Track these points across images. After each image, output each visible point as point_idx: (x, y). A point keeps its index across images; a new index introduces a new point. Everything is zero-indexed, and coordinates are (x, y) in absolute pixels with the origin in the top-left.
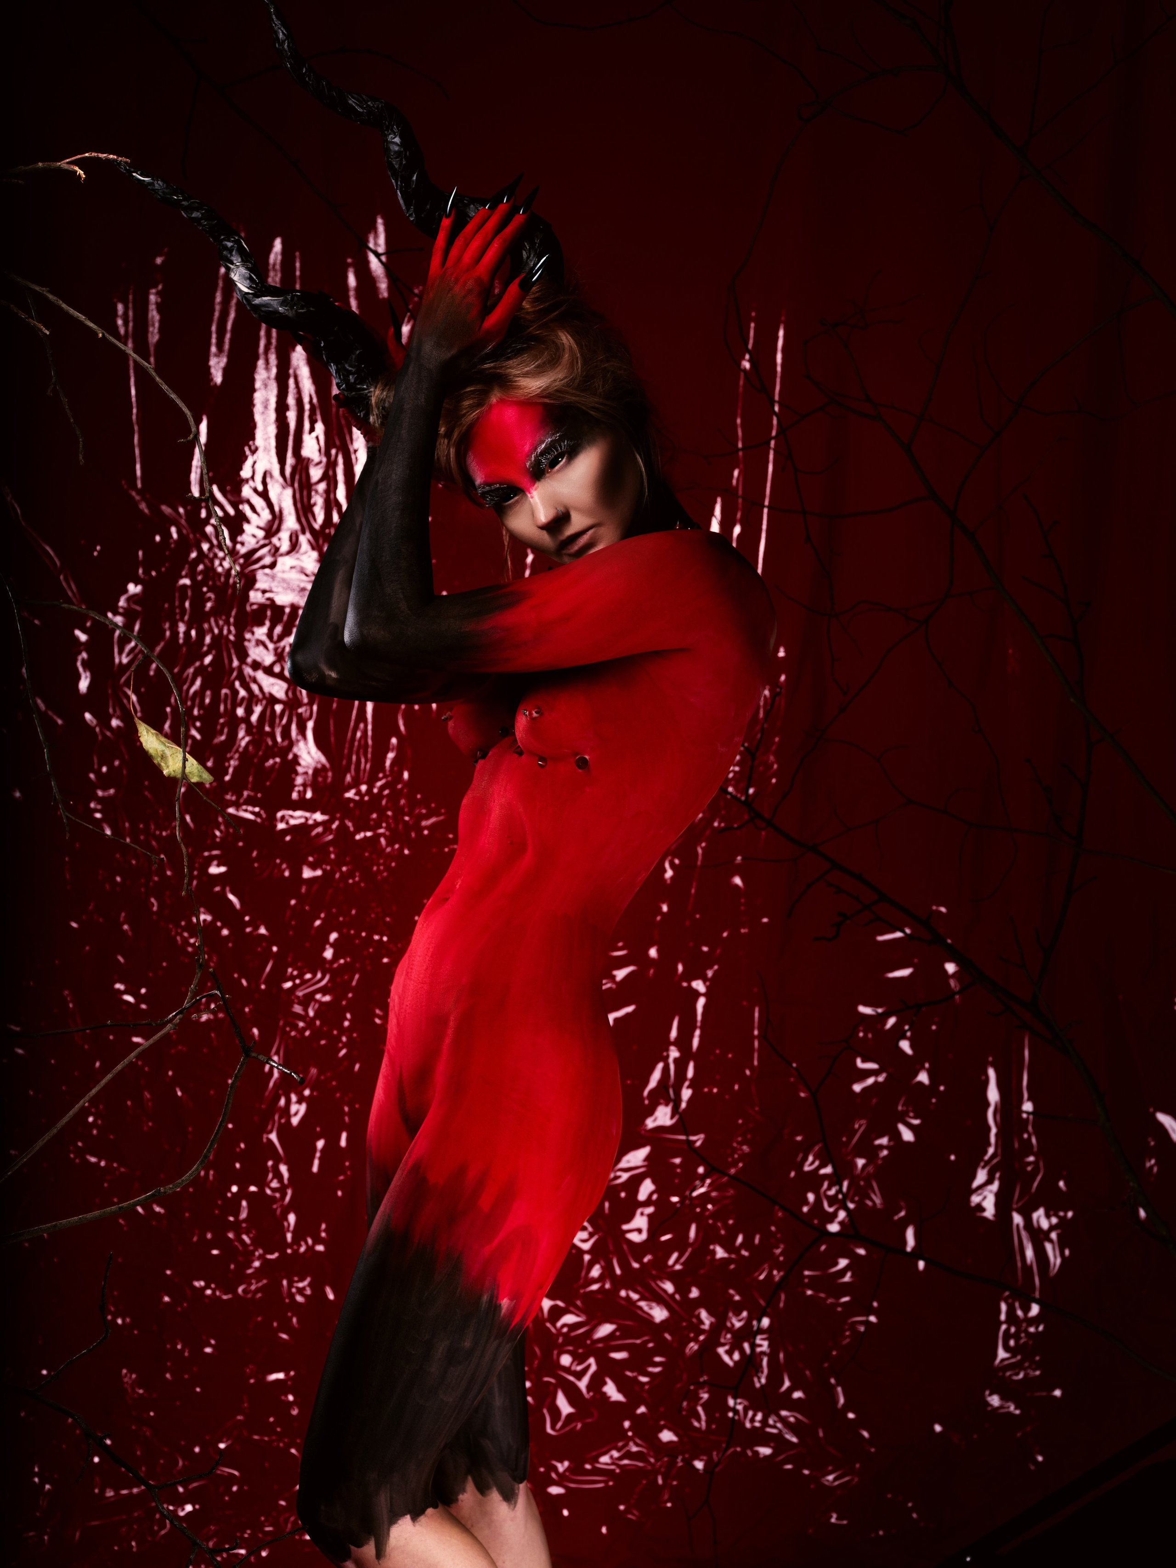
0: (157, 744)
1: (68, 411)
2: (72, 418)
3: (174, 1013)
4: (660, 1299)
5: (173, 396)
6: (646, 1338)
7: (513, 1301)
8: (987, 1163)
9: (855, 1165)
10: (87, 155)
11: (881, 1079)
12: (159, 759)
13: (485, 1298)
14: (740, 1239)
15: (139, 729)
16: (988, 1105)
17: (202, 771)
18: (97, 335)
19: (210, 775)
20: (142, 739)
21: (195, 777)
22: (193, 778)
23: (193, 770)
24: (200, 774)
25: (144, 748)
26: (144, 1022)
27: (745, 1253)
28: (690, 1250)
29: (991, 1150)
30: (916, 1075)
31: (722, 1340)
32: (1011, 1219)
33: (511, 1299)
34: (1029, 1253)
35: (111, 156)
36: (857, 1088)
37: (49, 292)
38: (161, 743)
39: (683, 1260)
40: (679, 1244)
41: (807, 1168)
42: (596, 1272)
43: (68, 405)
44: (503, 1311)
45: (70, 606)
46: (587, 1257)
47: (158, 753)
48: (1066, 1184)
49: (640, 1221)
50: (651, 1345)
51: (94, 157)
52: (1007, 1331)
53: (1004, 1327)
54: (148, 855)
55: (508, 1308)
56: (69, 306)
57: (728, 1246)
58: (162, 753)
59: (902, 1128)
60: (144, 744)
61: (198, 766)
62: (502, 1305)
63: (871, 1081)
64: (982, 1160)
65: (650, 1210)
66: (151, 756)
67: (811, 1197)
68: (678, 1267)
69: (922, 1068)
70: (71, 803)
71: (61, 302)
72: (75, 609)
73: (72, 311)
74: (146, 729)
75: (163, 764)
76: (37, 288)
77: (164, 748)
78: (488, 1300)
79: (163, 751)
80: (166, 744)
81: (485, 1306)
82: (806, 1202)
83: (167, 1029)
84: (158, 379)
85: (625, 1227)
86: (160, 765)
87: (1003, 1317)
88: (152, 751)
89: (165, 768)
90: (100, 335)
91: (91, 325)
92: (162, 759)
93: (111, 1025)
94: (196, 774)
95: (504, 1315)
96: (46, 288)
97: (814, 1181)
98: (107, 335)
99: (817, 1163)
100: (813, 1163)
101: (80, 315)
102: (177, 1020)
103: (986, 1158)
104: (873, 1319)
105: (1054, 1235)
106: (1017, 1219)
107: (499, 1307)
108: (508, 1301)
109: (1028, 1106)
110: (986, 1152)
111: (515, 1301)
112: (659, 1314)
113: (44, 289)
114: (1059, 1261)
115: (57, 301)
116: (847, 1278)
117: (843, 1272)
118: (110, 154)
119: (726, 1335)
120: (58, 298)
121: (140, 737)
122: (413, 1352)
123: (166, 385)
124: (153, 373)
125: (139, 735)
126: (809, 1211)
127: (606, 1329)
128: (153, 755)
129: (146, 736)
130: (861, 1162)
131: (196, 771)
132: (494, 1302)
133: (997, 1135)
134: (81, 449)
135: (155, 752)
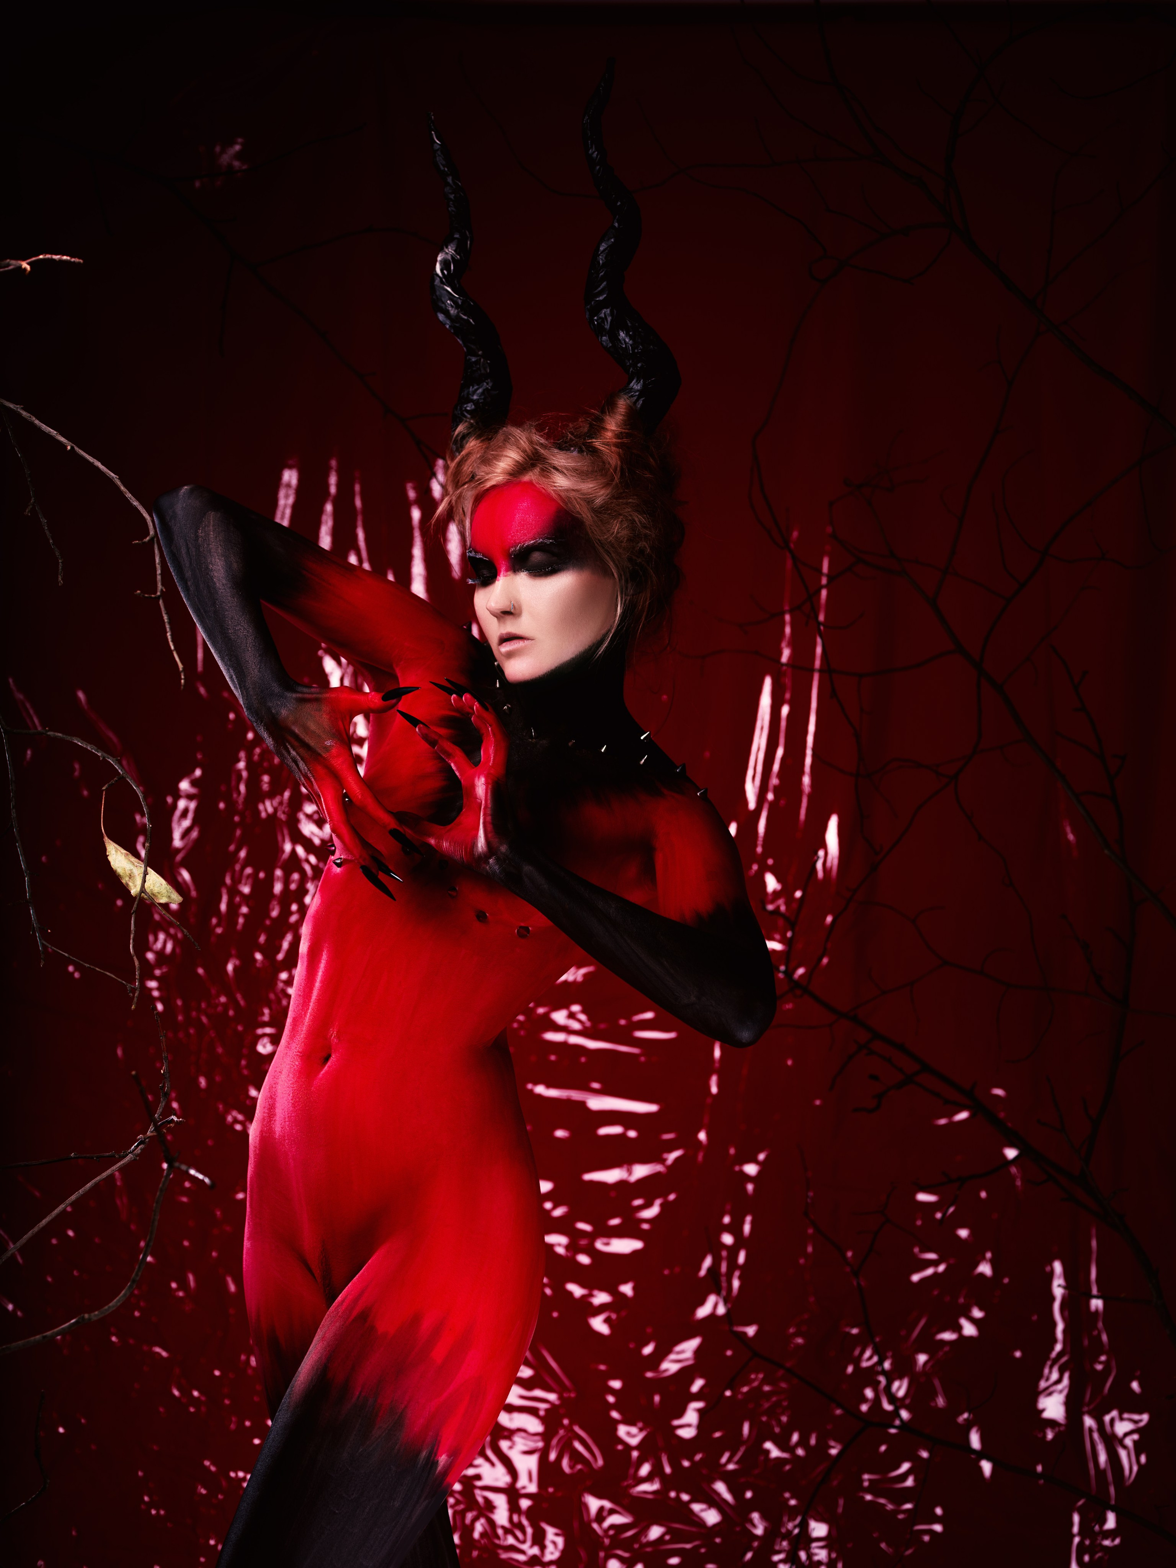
0: (125, 863)
1: (47, 533)
2: (51, 539)
3: (136, 1144)
4: (714, 1501)
5: (136, 503)
6: (697, 1543)
7: (450, 1458)
8: (1055, 1361)
9: (915, 1361)
10: (41, 257)
11: (941, 1268)
12: (127, 879)
13: (424, 1454)
14: (795, 1437)
15: (108, 848)
16: (1053, 1299)
17: (171, 891)
18: (66, 447)
19: (178, 896)
20: (110, 858)
21: (164, 898)
22: (161, 899)
23: (162, 890)
24: (169, 895)
25: (112, 867)
26: (108, 1154)
27: (800, 1452)
28: (742, 1450)
29: (1058, 1347)
30: (977, 1265)
31: (777, 1548)
32: (1081, 1423)
33: (449, 1456)
34: (1103, 1458)
35: (65, 258)
36: (916, 1278)
37: (23, 409)
38: (129, 862)
39: (736, 1458)
40: (733, 1441)
41: (865, 1364)
42: (645, 1470)
43: (47, 527)
44: (439, 1468)
45: (55, 733)
46: (635, 1454)
47: (126, 872)
48: (1141, 1385)
49: (691, 1416)
50: (703, 1550)
51: (48, 259)
52: (1080, 1544)
53: (1077, 1540)
54: (123, 984)
55: (444, 1464)
56: (42, 423)
57: (782, 1444)
58: (130, 872)
59: (964, 1322)
60: (112, 864)
61: (166, 886)
62: (439, 1462)
63: (930, 1271)
64: (1048, 1358)
65: (699, 1405)
66: (119, 875)
67: (869, 1393)
68: (731, 1467)
69: (983, 1258)
70: (49, 931)
71: (34, 419)
72: (60, 736)
73: (44, 427)
74: (115, 848)
75: (131, 884)
76: (12, 406)
77: (132, 867)
78: (426, 1456)
79: (131, 870)
80: (136, 864)
81: (422, 1463)
82: (865, 1400)
83: (126, 1160)
84: (122, 488)
85: (676, 1423)
86: (128, 884)
87: (1076, 1529)
88: (120, 871)
89: (132, 888)
90: (69, 448)
91: (62, 439)
92: (130, 878)
93: (74, 1158)
94: (165, 895)
95: (438, 1473)
96: (20, 405)
97: (868, 1377)
98: (76, 449)
99: (875, 1359)
100: (870, 1358)
101: (52, 430)
102: (138, 1151)
103: (1054, 1354)
104: (938, 1528)
105: (1128, 1442)
106: (1089, 1422)
107: (436, 1463)
108: (446, 1458)
109: (1097, 1304)
110: (1052, 1349)
111: (452, 1458)
112: (712, 1517)
113: (18, 406)
114: (1135, 1468)
115: (30, 417)
116: (910, 1482)
117: (904, 1477)
118: (63, 255)
119: (781, 1542)
120: (31, 414)
121: (108, 856)
122: (337, 1512)
123: (131, 493)
124: (118, 482)
125: (107, 854)
126: (870, 1409)
127: (655, 1532)
128: (121, 874)
129: (115, 855)
130: (922, 1358)
131: (165, 891)
132: (432, 1458)
133: (1065, 1331)
134: (60, 570)
135: (123, 872)
